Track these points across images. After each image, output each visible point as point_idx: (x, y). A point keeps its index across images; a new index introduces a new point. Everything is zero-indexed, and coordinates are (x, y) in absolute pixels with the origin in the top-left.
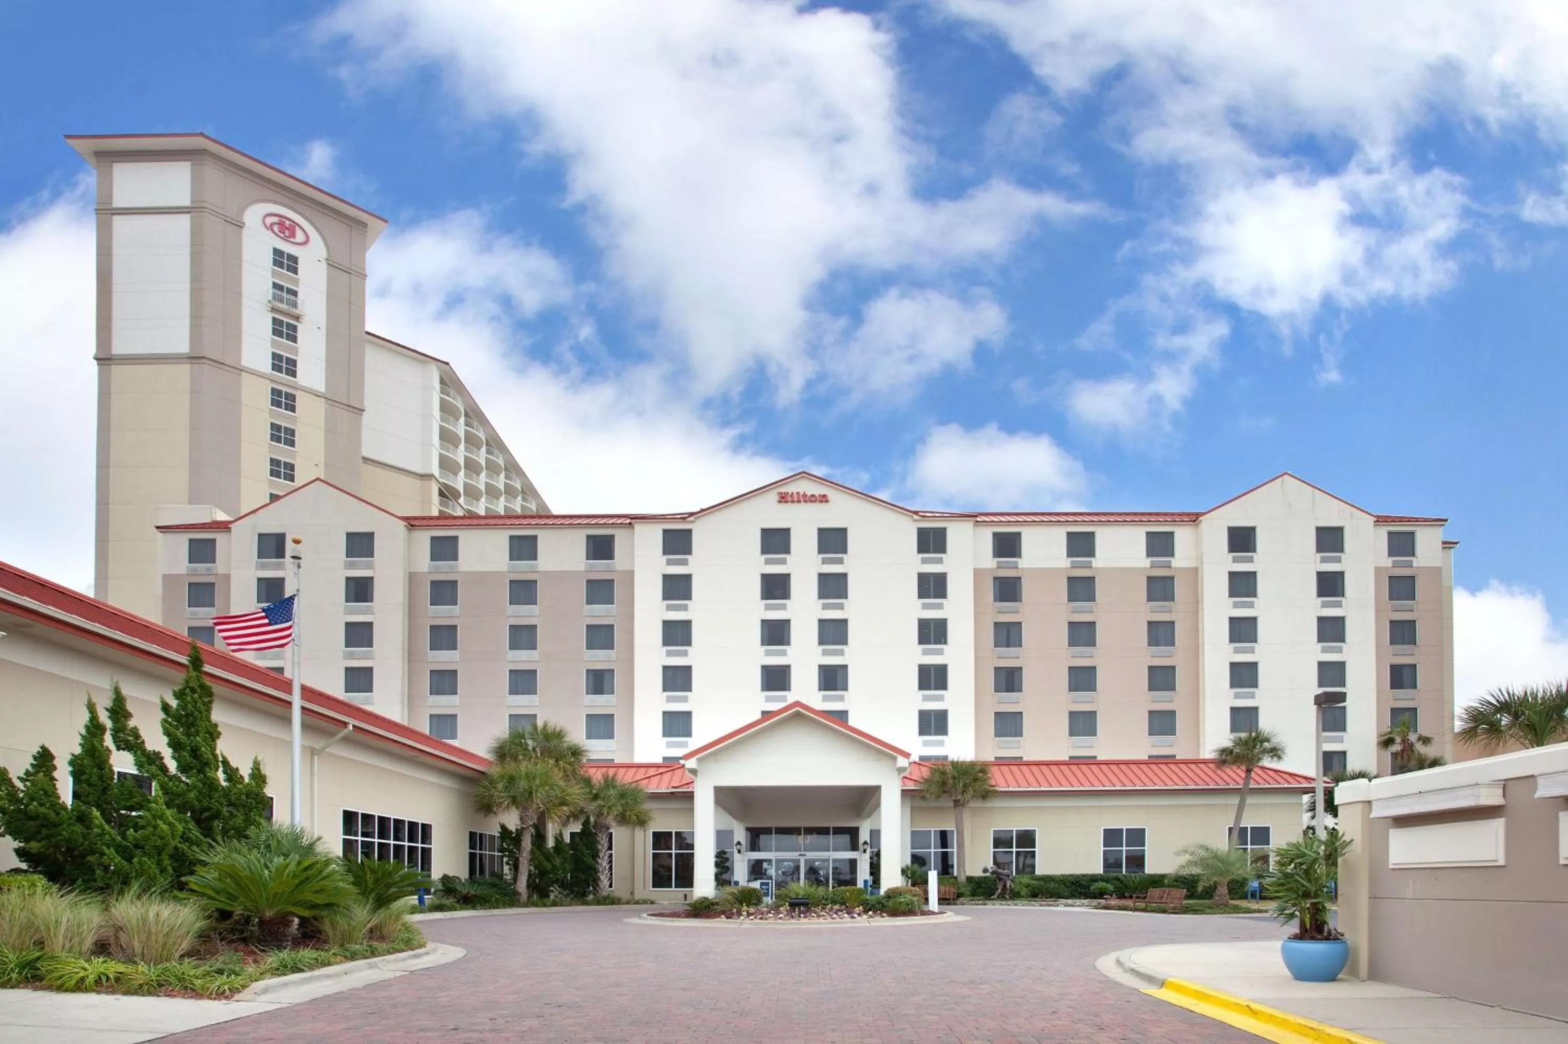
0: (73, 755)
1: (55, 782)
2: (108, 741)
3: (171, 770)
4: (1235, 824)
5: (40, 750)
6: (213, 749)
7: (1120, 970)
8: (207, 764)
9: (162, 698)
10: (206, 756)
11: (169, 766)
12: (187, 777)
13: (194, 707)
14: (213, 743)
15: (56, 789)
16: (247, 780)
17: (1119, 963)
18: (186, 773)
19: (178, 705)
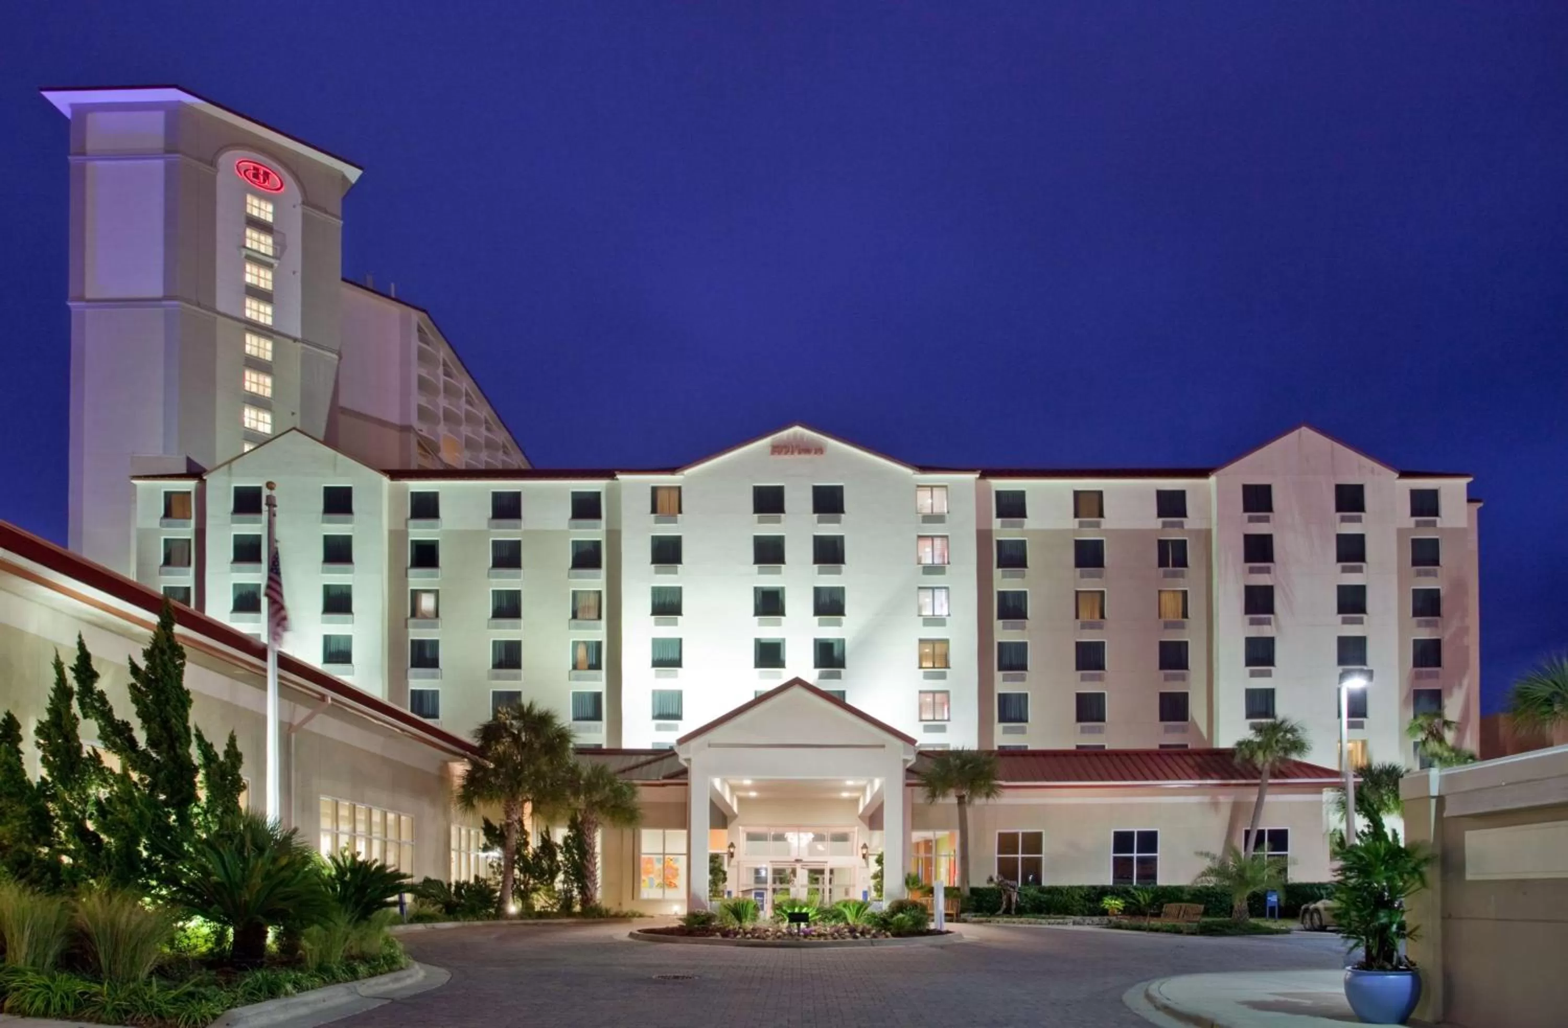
0: (40, 722)
1: (21, 755)
2: (75, 708)
3: (140, 745)
4: (1252, 826)
5: (6, 717)
6: (185, 719)
7: (1151, 1007)
8: (178, 738)
9: (130, 659)
10: (177, 730)
11: (138, 739)
12: (158, 753)
13: (164, 671)
14: (184, 713)
15: (22, 764)
16: (221, 758)
17: (1149, 997)
18: (156, 748)
19: (147, 667)
